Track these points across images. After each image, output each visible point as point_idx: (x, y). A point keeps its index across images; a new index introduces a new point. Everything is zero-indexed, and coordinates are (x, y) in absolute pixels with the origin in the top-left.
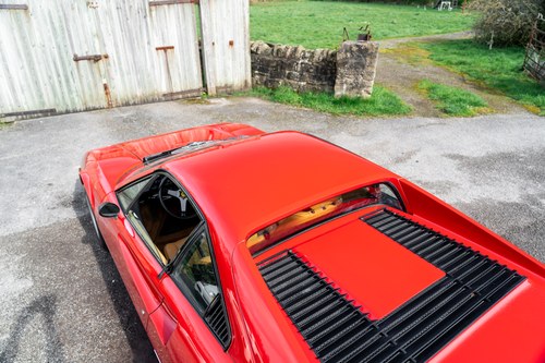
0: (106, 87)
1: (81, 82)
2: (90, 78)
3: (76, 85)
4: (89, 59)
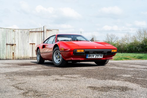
0: (13, 53)
1: (7, 51)
2: (9, 50)
3: (5, 51)
4: (10, 45)
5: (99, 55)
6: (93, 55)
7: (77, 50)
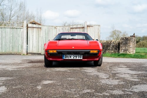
5: (77, 55)
6: (71, 55)
7: (50, 51)
